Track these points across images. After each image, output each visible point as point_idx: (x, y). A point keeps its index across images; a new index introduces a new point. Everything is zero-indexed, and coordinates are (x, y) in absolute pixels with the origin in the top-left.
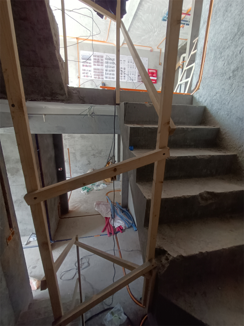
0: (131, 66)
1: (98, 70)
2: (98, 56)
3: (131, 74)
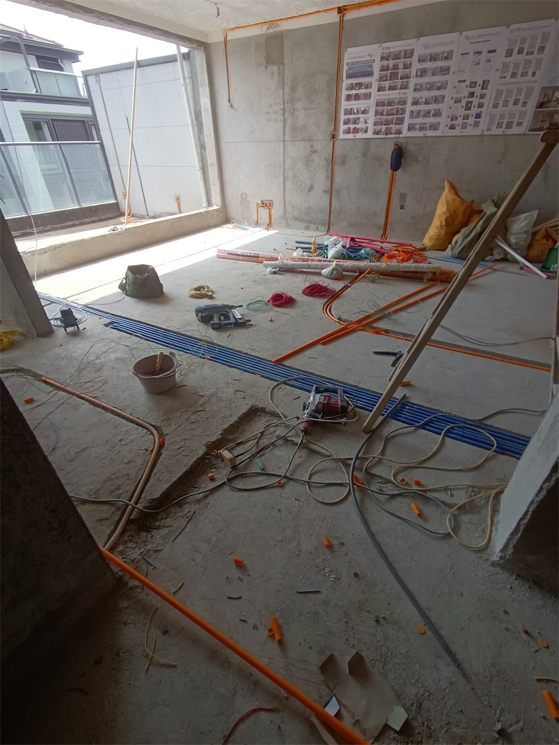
0: (517, 65)
1: (390, 104)
2: (397, 57)
3: (506, 104)
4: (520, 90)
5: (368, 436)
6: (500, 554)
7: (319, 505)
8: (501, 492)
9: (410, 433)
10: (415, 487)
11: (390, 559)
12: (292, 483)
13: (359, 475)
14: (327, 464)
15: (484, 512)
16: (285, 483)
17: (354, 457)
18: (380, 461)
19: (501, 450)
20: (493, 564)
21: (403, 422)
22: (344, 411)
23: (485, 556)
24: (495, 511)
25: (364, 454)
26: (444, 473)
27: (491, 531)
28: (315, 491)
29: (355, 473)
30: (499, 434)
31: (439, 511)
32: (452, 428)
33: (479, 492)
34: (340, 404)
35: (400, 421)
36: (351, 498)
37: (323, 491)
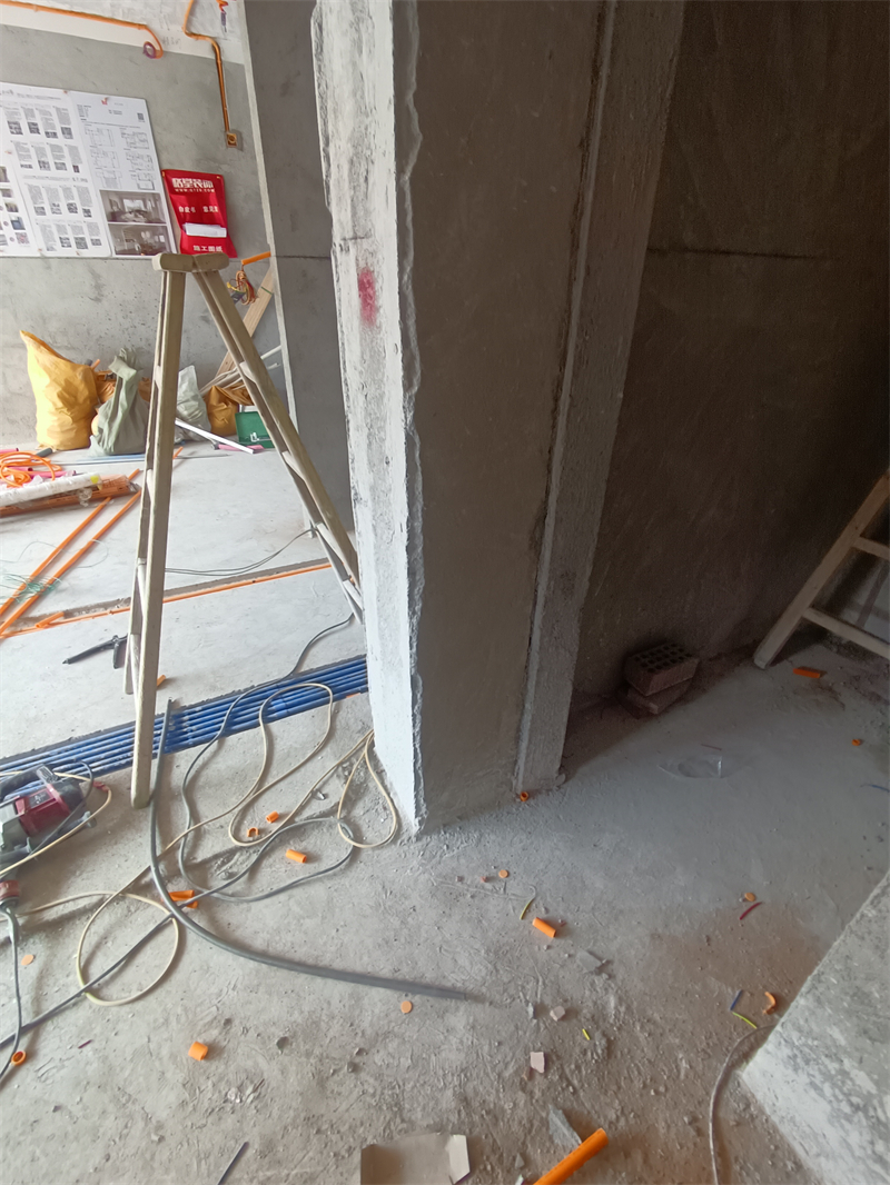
0: (41, 152)
4: (67, 191)
5: (151, 809)
6: (417, 820)
7: (139, 1006)
8: (372, 745)
9: (215, 754)
10: (275, 827)
11: (311, 961)
12: (50, 1026)
13: (179, 885)
14: (105, 919)
15: (371, 785)
16: (33, 1042)
17: (150, 863)
18: (199, 835)
19: (341, 693)
20: (419, 837)
21: (195, 745)
22: (74, 801)
23: (405, 837)
24: (380, 773)
25: (164, 843)
26: (298, 775)
27: (392, 801)
28: (113, 990)
29: (171, 888)
30: (325, 675)
31: (325, 830)
32: (268, 705)
33: (352, 765)
34: (56, 795)
35: (188, 746)
36: (192, 935)
37: (130, 974)
